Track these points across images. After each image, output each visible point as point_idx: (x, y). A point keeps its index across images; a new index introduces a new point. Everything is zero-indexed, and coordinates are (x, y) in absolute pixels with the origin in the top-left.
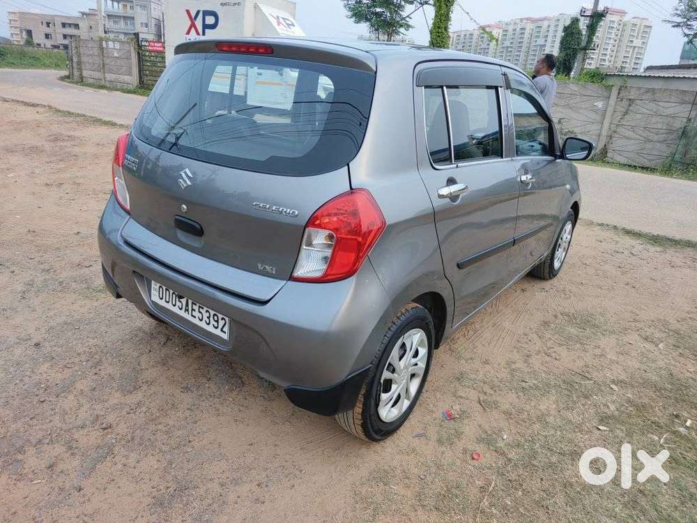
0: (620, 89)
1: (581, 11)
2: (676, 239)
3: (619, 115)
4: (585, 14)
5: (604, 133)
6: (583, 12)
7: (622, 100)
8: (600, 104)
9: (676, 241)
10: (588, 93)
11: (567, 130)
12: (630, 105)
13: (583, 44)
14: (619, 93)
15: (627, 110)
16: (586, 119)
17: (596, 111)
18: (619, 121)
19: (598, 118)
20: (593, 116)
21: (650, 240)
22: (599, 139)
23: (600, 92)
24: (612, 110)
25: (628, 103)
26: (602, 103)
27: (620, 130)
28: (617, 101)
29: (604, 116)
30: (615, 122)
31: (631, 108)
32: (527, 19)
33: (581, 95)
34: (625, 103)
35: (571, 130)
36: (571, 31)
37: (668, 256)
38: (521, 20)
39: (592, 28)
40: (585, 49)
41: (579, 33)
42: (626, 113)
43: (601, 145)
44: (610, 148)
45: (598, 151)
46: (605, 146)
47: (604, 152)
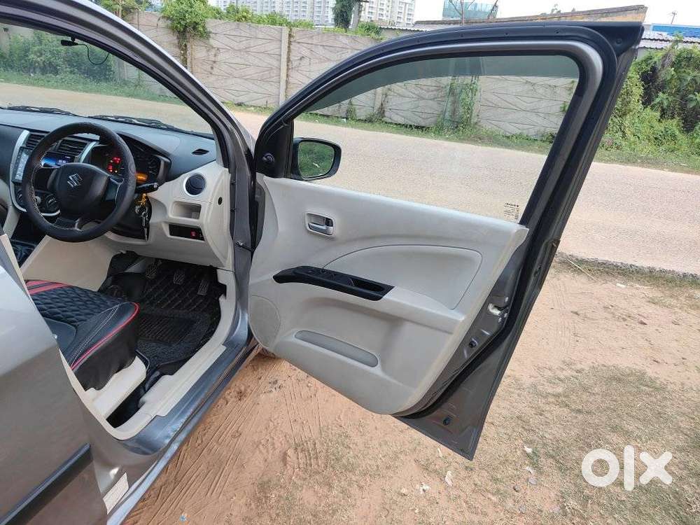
43: (378, 105)
44: (387, 107)
45: (375, 111)
46: (382, 105)
47: (382, 112)
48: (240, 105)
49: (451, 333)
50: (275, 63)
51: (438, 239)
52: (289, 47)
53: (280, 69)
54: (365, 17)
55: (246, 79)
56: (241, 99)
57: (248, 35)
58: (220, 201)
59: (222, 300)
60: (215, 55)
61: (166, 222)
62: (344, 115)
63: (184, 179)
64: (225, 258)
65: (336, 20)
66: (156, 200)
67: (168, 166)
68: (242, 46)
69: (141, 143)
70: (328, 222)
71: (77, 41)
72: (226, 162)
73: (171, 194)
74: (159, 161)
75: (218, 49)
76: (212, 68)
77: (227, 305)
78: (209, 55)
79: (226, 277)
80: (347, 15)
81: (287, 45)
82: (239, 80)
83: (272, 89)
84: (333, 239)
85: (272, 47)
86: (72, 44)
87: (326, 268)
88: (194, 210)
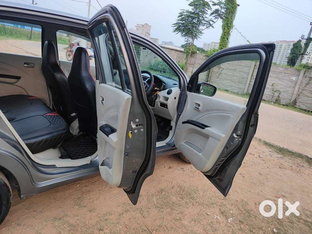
0: (305, 72)
1: (302, 37)
2: (293, 151)
3: (304, 85)
4: (304, 38)
5: (295, 92)
6: (303, 37)
7: (306, 77)
8: (294, 78)
9: (292, 153)
10: (288, 72)
11: (276, 90)
12: (310, 80)
13: (302, 52)
14: (304, 74)
15: (309, 82)
16: (286, 85)
17: (291, 81)
18: (304, 88)
19: (293, 85)
20: (290, 84)
21: (278, 150)
22: (292, 95)
23: (294, 72)
24: (300, 81)
25: (309, 79)
26: (295, 78)
27: (304, 92)
28: (303, 78)
29: (296, 84)
30: (301, 88)
31: (310, 82)
32: (284, 41)
33: (285, 73)
34: (308, 79)
35: (278, 89)
36: (297, 46)
37: (282, 161)
38: (281, 41)
39: (307, 45)
40: (303, 54)
41: (301, 47)
42: (308, 84)
43: (293, 99)
44: (298, 101)
45: (291, 101)
46: (295, 99)
47: (295, 102)
48: (226, 90)
49: (220, 141)
50: (246, 76)
51: (223, 110)
52: (254, 70)
53: (247, 78)
54: (304, 62)
55: (232, 81)
56: (227, 89)
57: (236, 64)
58: (175, 98)
59: (170, 131)
60: (221, 71)
61: (159, 102)
62: (274, 101)
63: (167, 90)
64: (174, 118)
65: (288, 63)
66: (158, 95)
67: (164, 86)
68: (233, 68)
69: (159, 79)
70: (199, 105)
71: (146, 48)
72: (180, 87)
73: (162, 94)
74: (162, 84)
75: (223, 69)
76: (219, 75)
77: (171, 133)
78: (219, 70)
79: (173, 124)
80: (295, 60)
81: (253, 69)
82: (228, 81)
83: (242, 86)
84: (199, 111)
85: (246, 69)
86: (145, 49)
87: (197, 121)
88: (167, 99)
